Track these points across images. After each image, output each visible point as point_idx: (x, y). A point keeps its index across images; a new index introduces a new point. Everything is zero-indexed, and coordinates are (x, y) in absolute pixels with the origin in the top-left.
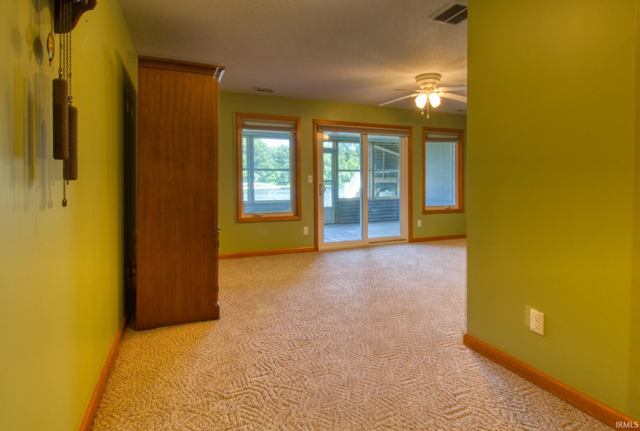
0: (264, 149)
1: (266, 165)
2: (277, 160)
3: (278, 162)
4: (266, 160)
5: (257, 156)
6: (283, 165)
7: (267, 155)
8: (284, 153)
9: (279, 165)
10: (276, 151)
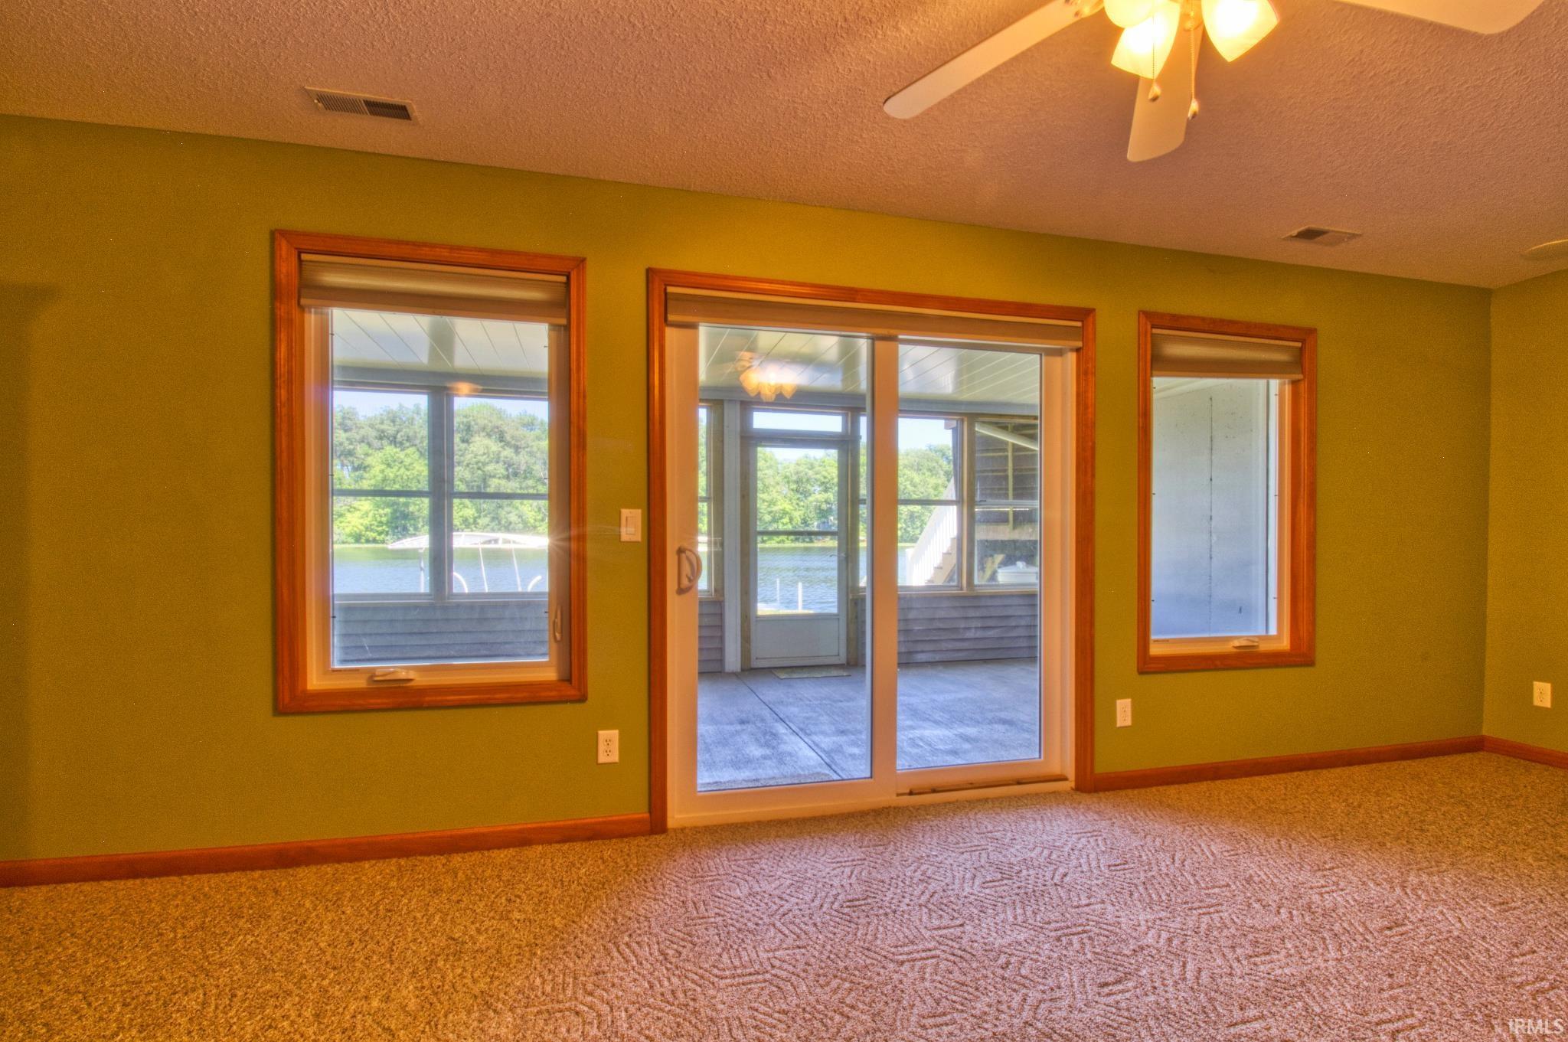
0: (768, 464)
1: (770, 498)
2: (794, 486)
3: (797, 491)
4: (771, 488)
6: (806, 497)
8: (810, 473)
9: (798, 499)
10: (792, 469)
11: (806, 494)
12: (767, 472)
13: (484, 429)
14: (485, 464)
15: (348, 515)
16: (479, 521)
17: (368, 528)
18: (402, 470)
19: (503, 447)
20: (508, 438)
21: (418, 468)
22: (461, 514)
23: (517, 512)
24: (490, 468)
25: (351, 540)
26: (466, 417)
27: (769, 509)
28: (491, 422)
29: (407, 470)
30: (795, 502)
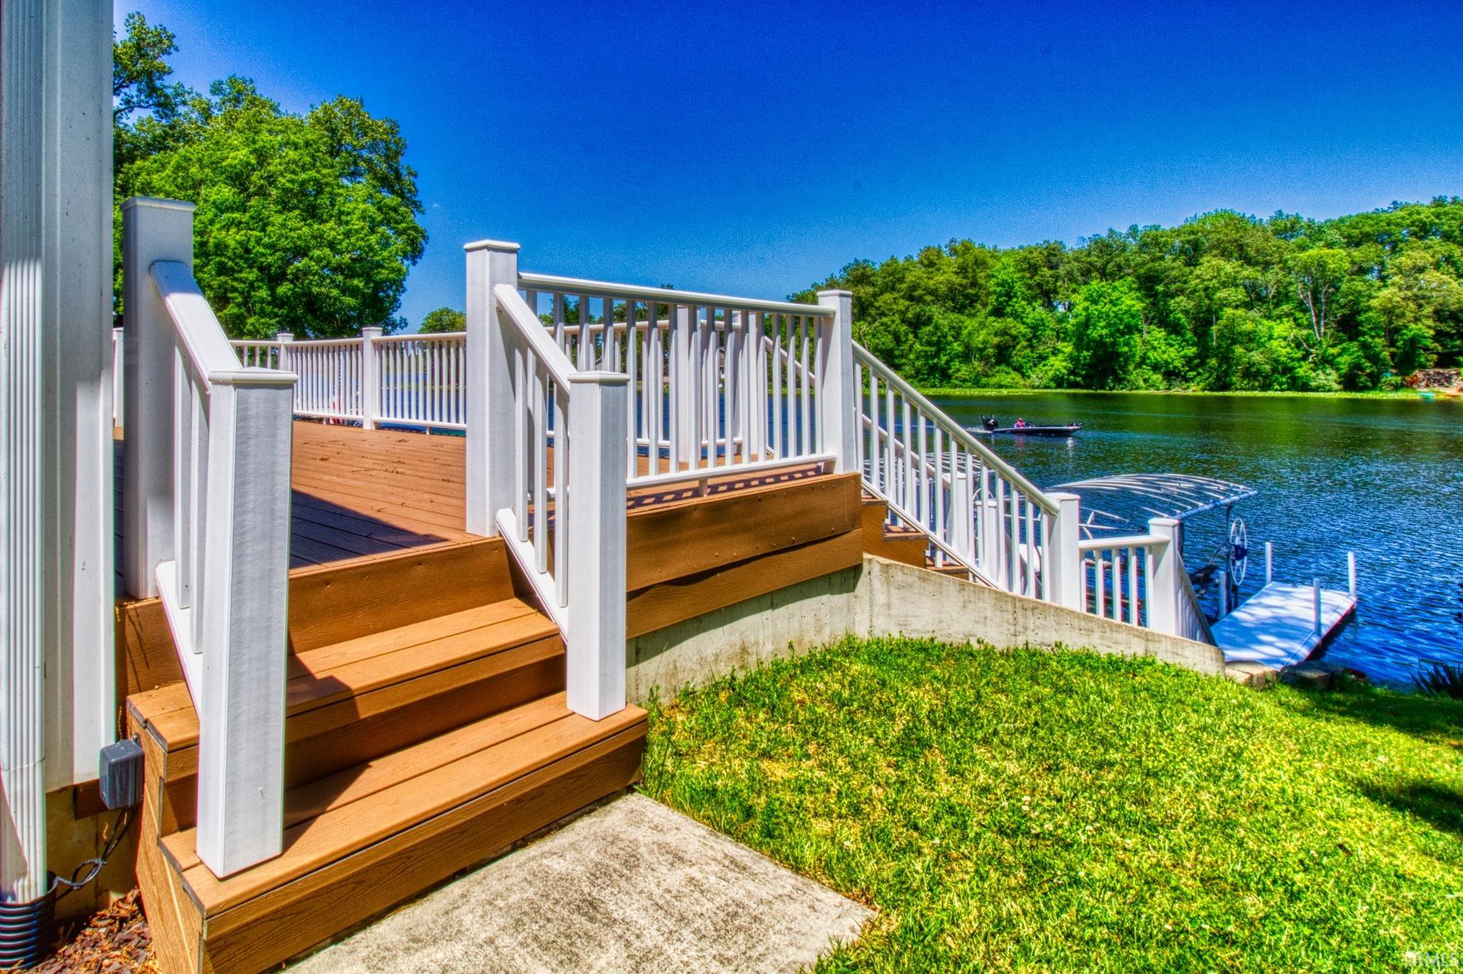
13: (1217, 246)
14: (1216, 290)
15: (1051, 358)
17: (1072, 372)
18: (1108, 306)
19: (1242, 266)
20: (1252, 251)
21: (1130, 302)
22: (1182, 353)
24: (1221, 294)
25: (1052, 384)
26: (1193, 233)
28: (1227, 235)
29: (1115, 305)
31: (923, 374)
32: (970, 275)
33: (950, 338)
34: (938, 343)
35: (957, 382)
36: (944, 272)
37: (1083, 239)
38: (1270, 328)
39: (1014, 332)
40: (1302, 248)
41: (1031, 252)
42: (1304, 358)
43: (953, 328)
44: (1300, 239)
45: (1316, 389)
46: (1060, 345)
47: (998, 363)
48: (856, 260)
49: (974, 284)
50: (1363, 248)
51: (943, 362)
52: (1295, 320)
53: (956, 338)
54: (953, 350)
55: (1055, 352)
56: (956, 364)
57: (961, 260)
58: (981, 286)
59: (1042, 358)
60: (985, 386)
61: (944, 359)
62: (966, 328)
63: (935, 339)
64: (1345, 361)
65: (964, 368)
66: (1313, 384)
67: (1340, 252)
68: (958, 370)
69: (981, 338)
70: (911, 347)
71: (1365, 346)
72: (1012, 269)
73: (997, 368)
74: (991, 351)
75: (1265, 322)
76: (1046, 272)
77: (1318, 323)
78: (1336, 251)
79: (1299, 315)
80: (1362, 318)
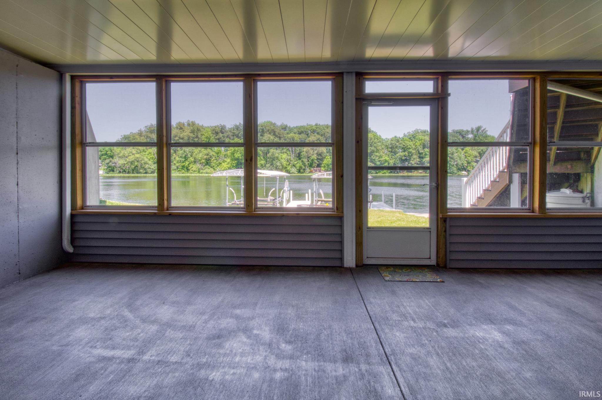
0: (378, 141)
1: (380, 155)
2: (390, 150)
3: (391, 152)
4: (380, 151)
5: (372, 147)
6: (395, 154)
7: (381, 146)
8: (397, 144)
9: (392, 155)
11: (395, 153)
12: (378, 144)
13: (268, 131)
15: (223, 164)
16: (266, 165)
17: (229, 168)
19: (275, 137)
20: (277, 134)
22: (260, 163)
23: (279, 162)
26: (262, 126)
27: (379, 160)
28: (271, 128)
30: (390, 156)
31: (180, 169)
32: (196, 134)
33: (189, 156)
34: (185, 157)
35: (192, 172)
36: (185, 132)
37: (232, 125)
38: (282, 156)
39: (211, 154)
40: (288, 134)
41: (216, 127)
42: (289, 165)
43: (190, 152)
44: (287, 131)
45: (292, 173)
46: (225, 159)
47: (206, 165)
48: (151, 124)
49: (197, 137)
50: (302, 135)
51: (187, 164)
52: (287, 154)
53: (191, 156)
54: (190, 160)
55: (224, 161)
56: (191, 166)
57: (192, 128)
58: (199, 138)
59: (220, 164)
60: (201, 173)
61: (187, 163)
62: (195, 152)
63: (184, 156)
64: (298, 165)
65: (194, 167)
66: (291, 172)
67: (297, 135)
68: (192, 167)
69: (200, 156)
70: (175, 158)
71: (302, 161)
72: (210, 133)
73: (206, 167)
74: (203, 161)
75: (280, 154)
76: (221, 135)
77: (292, 154)
78: (296, 135)
79: (288, 152)
80: (301, 154)
